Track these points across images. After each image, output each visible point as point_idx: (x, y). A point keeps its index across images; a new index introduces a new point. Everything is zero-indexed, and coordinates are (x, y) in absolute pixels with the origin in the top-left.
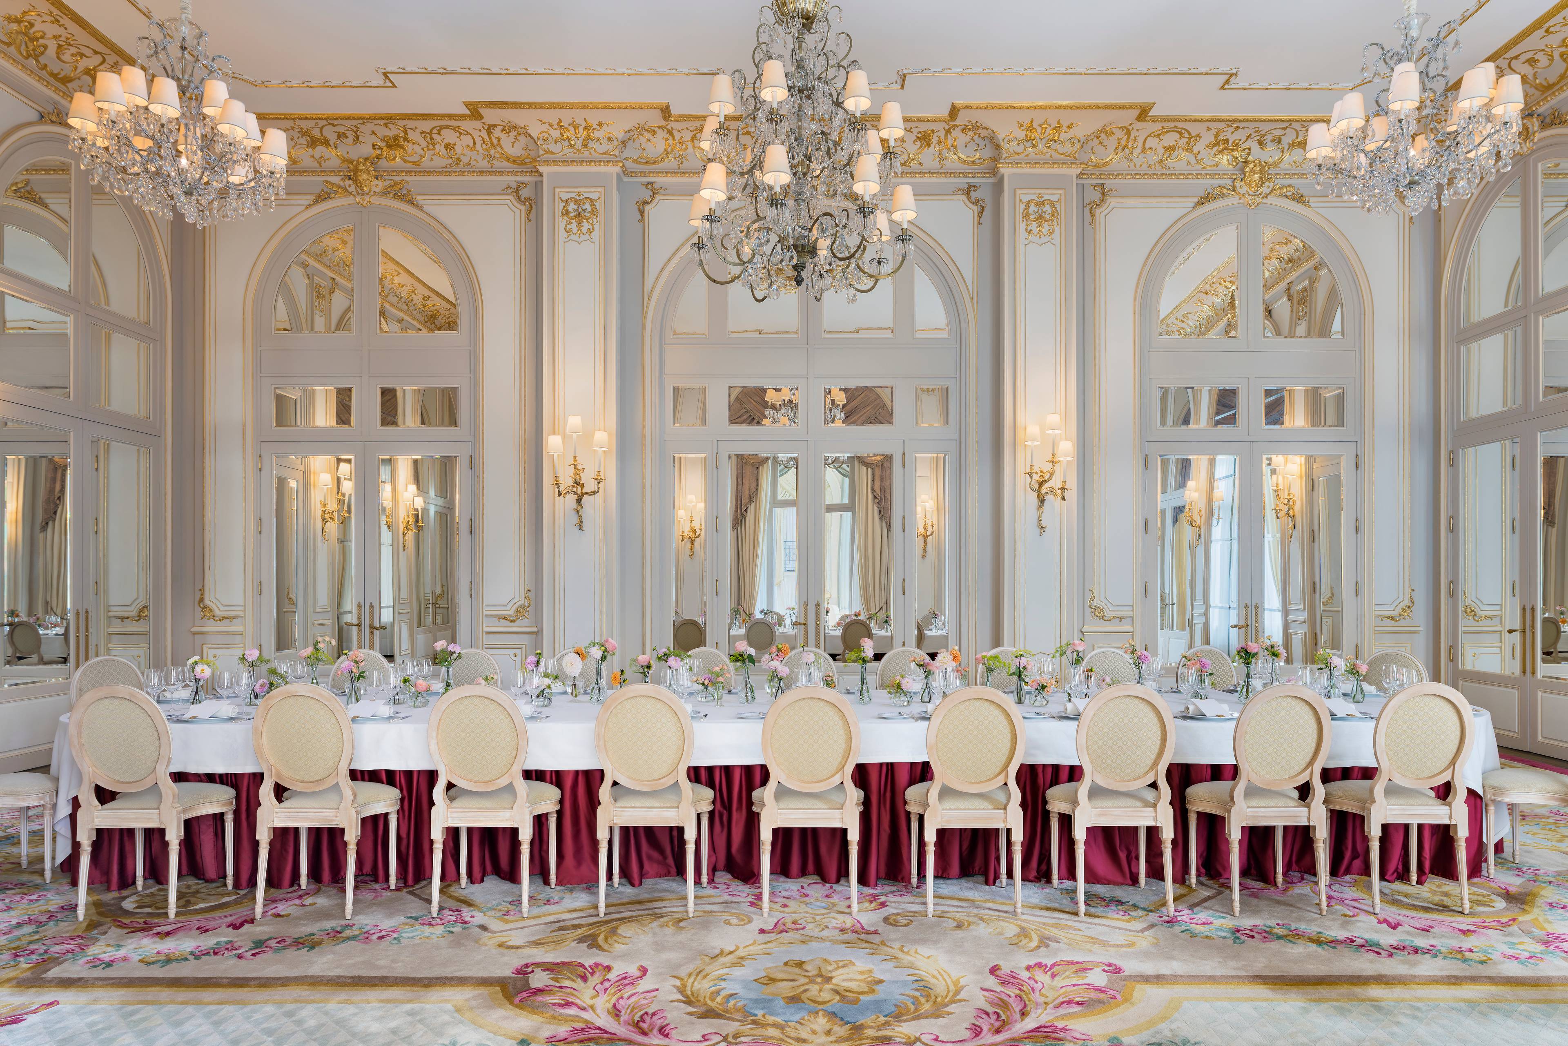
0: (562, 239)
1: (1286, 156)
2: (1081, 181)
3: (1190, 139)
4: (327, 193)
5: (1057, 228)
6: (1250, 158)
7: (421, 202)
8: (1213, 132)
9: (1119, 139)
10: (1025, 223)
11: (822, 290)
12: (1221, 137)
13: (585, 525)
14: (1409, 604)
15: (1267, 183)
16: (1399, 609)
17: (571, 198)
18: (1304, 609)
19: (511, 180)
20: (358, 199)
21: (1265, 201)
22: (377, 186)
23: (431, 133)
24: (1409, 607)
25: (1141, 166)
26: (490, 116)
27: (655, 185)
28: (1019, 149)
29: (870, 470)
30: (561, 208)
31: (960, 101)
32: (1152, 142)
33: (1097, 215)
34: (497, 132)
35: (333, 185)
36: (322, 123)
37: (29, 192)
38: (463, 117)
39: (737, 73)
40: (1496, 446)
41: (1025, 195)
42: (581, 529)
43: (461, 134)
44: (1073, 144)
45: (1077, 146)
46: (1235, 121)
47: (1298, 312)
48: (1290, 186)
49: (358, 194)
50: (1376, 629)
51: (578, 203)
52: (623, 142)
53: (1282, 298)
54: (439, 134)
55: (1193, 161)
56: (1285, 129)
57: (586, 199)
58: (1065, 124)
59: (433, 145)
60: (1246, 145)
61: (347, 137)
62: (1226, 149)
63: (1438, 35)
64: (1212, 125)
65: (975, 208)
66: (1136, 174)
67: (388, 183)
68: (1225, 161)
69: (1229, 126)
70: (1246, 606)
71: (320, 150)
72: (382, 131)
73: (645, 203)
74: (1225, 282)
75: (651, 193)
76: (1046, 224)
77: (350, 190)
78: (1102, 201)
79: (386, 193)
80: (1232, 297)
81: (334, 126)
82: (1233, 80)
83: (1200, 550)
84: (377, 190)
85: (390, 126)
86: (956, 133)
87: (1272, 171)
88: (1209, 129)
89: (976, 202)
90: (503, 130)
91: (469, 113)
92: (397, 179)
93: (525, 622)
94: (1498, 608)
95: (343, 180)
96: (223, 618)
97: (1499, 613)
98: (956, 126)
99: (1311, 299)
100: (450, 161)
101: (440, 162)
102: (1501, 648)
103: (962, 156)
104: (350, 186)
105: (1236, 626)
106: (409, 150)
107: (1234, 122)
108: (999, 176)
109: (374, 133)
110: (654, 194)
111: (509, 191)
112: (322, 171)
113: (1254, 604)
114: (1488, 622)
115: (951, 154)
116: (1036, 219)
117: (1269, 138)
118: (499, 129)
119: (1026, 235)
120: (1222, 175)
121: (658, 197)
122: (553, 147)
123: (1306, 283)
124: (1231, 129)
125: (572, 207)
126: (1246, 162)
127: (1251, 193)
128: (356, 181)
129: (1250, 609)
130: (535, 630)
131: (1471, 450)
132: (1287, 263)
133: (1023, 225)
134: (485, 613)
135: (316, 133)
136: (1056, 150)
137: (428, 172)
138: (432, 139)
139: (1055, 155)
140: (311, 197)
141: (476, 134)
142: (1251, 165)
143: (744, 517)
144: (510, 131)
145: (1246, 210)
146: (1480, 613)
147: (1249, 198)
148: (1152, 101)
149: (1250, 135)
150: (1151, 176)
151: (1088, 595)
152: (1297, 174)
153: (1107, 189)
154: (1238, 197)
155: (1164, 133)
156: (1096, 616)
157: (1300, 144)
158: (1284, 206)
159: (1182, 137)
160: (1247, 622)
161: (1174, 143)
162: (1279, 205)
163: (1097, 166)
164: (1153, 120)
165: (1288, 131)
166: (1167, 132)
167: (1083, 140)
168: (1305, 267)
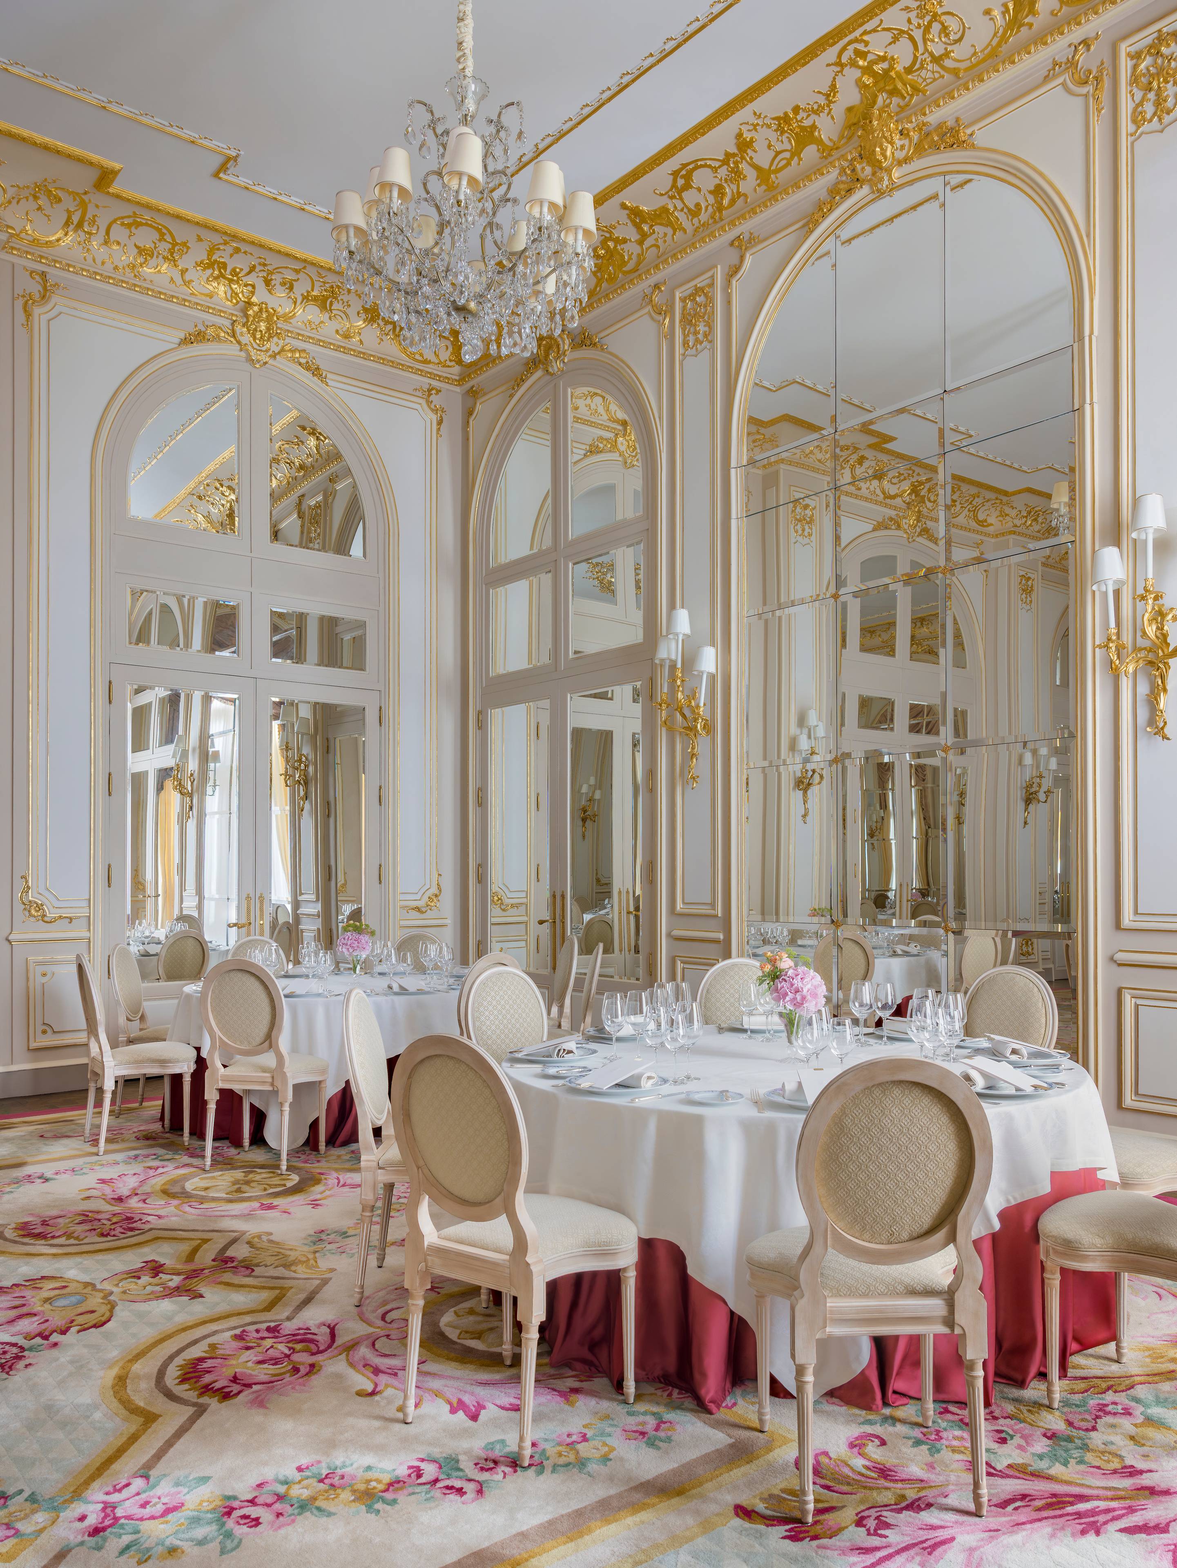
1: (299, 311)
3: (174, 245)
6: (254, 299)
8: (206, 246)
9: (69, 212)
12: (216, 257)
14: (437, 892)
15: (275, 339)
16: (425, 898)
18: (318, 900)
21: (271, 362)
24: (436, 896)
25: (103, 263)
32: (118, 233)
33: (36, 317)
40: (522, 707)
46: (235, 237)
47: (309, 532)
48: (304, 351)
50: (402, 922)
53: (290, 514)
55: (178, 279)
56: (297, 271)
60: (249, 280)
62: (222, 275)
64: (207, 235)
66: (96, 273)
68: (222, 294)
69: (225, 243)
70: (249, 897)
74: (222, 486)
78: (43, 297)
80: (231, 509)
82: (232, 169)
83: (191, 825)
87: (282, 324)
88: (200, 239)
94: (524, 895)
97: (524, 900)
99: (325, 520)
102: (527, 941)
105: (235, 925)
107: (232, 238)
113: (258, 895)
114: (515, 911)
117: (277, 278)
120: (218, 313)
123: (320, 498)
124: (229, 249)
126: (249, 304)
127: (255, 346)
129: (252, 902)
131: (498, 711)
132: (299, 471)
142: (256, 308)
145: (248, 367)
146: (507, 901)
147: (253, 353)
148: (117, 166)
149: (254, 267)
150: (118, 283)
151: (19, 885)
152: (313, 338)
153: (51, 281)
154: (238, 347)
155: (138, 225)
156: (31, 915)
157: (315, 299)
158: (298, 376)
159: (162, 239)
160: (249, 918)
161: (153, 246)
162: (291, 372)
163: (35, 241)
164: (118, 197)
165: (302, 276)
166: (141, 224)
167: (11, 192)
168: (319, 477)
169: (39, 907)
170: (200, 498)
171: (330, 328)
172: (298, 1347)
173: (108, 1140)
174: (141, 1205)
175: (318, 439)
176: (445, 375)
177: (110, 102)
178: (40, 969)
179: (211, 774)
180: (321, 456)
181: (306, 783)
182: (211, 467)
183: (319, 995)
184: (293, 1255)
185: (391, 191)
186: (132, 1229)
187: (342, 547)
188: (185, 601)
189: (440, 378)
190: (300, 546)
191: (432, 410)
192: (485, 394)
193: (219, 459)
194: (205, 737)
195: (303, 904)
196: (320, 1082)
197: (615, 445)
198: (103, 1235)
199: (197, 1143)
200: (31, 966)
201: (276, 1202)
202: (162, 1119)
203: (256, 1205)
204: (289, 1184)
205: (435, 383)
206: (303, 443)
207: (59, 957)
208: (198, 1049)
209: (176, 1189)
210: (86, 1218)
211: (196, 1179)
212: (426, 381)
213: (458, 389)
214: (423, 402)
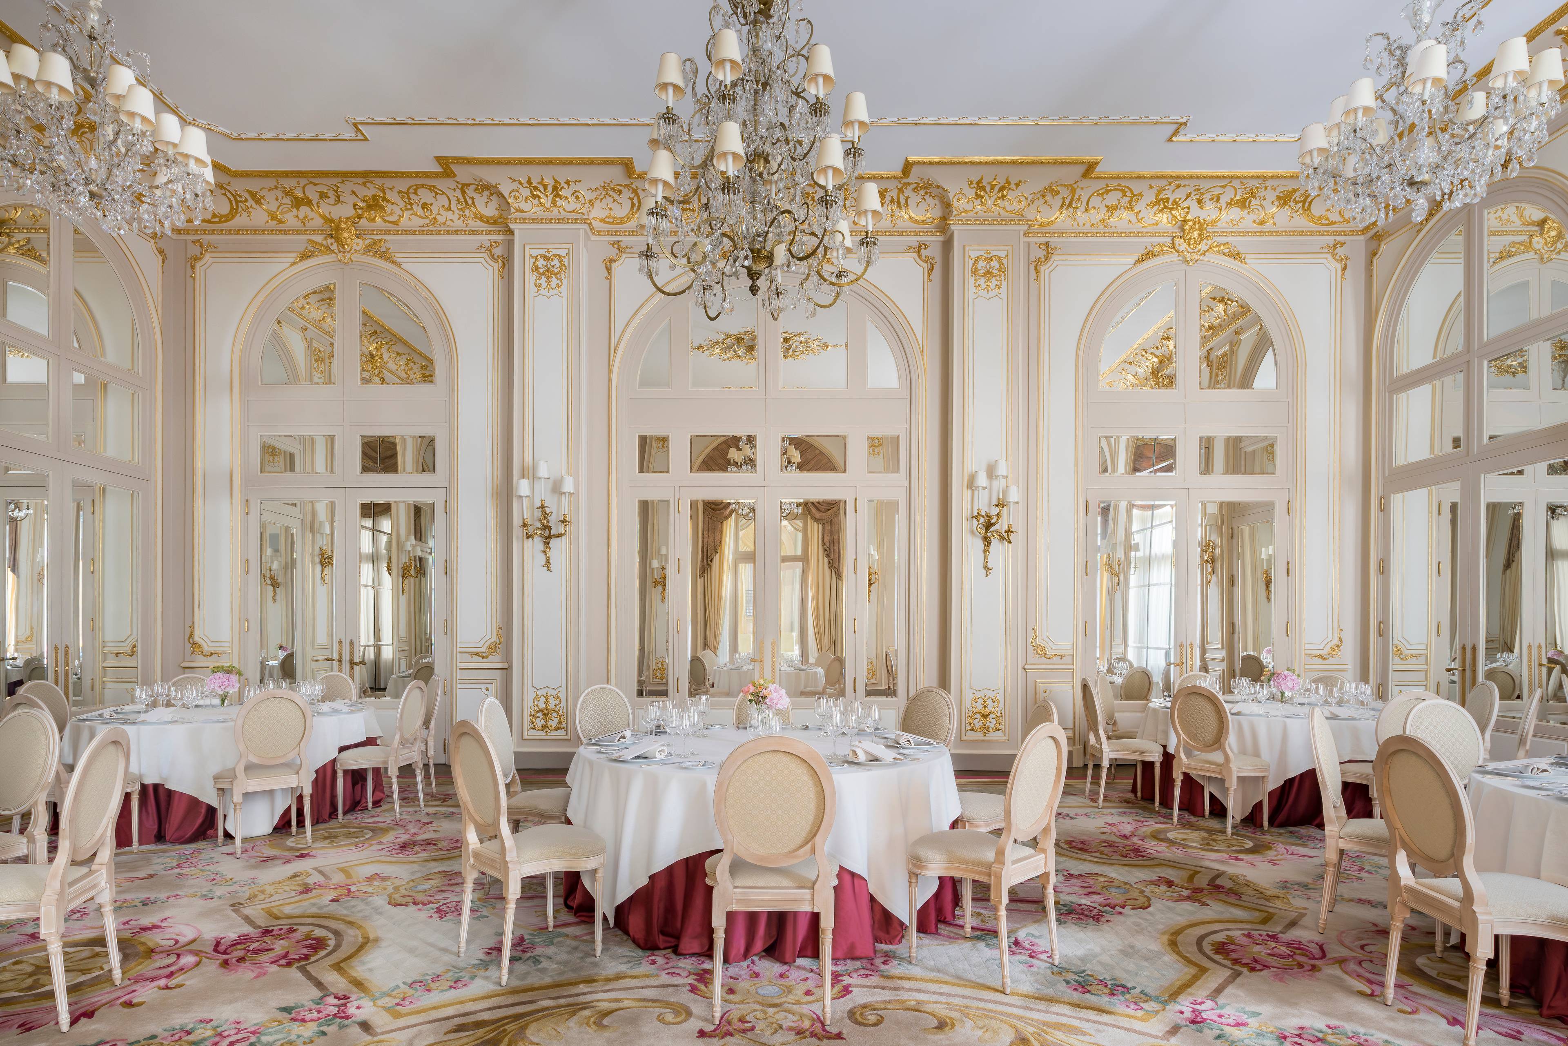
0: (532, 294)
1: (1224, 215)
2: (1028, 240)
3: (1132, 197)
4: (310, 251)
5: (1004, 284)
6: (1189, 217)
7: (399, 260)
8: (1155, 190)
9: (1064, 198)
10: (973, 278)
11: (779, 310)
12: (1162, 196)
13: (552, 567)
14: (1338, 643)
15: (1205, 241)
16: (1328, 648)
17: (541, 255)
18: (1223, 648)
19: (485, 239)
20: (340, 256)
21: (1202, 258)
22: (358, 244)
23: (408, 193)
24: (1338, 646)
25: (1084, 224)
26: (463, 174)
27: (621, 244)
28: (969, 207)
29: (820, 526)
30: (531, 264)
31: (913, 158)
32: (1095, 201)
33: (1042, 272)
34: (470, 192)
35: (316, 243)
36: (303, 181)
37: (29, 250)
38: (436, 175)
39: (688, 62)
40: (1425, 491)
41: (975, 252)
42: (549, 570)
43: (437, 193)
44: (1021, 202)
45: (1024, 204)
46: (1178, 178)
47: (1217, 376)
48: (1227, 243)
49: (340, 252)
50: (1307, 667)
51: (547, 259)
52: (590, 201)
54: (416, 193)
55: (1134, 220)
56: (1224, 187)
57: (555, 255)
58: (1013, 181)
59: (411, 204)
60: (1185, 204)
61: (329, 197)
62: (1165, 207)
63: (1455, 17)
64: (1156, 183)
65: (925, 265)
66: (1079, 233)
67: (367, 242)
68: (1165, 220)
69: (1170, 184)
70: (1182, 645)
71: (304, 210)
72: (364, 192)
73: (612, 261)
75: (618, 252)
76: (993, 279)
77: (332, 248)
78: (1047, 258)
79: (367, 250)
81: (315, 185)
82: (1182, 131)
83: (1119, 596)
84: (358, 248)
85: (368, 185)
86: (908, 192)
87: (1210, 229)
88: (1151, 187)
89: (926, 260)
90: (475, 190)
91: (442, 170)
92: (378, 237)
93: (497, 658)
94: (1425, 647)
95: (326, 239)
96: (212, 654)
97: (1425, 652)
98: (908, 184)
99: (1231, 364)
100: (427, 221)
101: (417, 222)
102: (1426, 686)
103: (913, 215)
104: (332, 244)
106: (388, 210)
107: (1175, 179)
108: (949, 234)
109: (353, 193)
110: (620, 252)
111: (483, 249)
112: (306, 231)
113: (1189, 643)
114: (1414, 660)
115: (903, 213)
116: (985, 274)
117: (1207, 196)
118: (472, 187)
119: (975, 290)
120: (1163, 234)
121: (624, 255)
122: (523, 206)
123: (1226, 348)
124: (1172, 187)
125: (541, 263)
126: (1185, 221)
127: (1190, 250)
128: (338, 240)
129: (1185, 648)
130: (506, 665)
131: (1402, 495)
132: (1208, 330)
133: (972, 281)
134: (459, 649)
135: (299, 193)
136: (1004, 208)
137: (406, 232)
138: (409, 199)
139: (1003, 212)
140: (295, 255)
141: (450, 193)
142: (1191, 223)
143: (710, 566)
144: (483, 191)
145: (1184, 267)
146: (1406, 652)
147: (1187, 255)
148: (1099, 158)
149: (1190, 193)
150: (1094, 235)
151: (1031, 634)
152: (1234, 232)
153: (1051, 246)
154: (1177, 254)
155: (1108, 192)
156: (1038, 653)
157: (1237, 202)
158: (1223, 263)
159: (1124, 195)
160: (1182, 660)
161: (1117, 202)
162: (1216, 261)
163: (1042, 225)
164: (1098, 178)
165: (1228, 189)
166: (1111, 190)
167: (1030, 198)
168: (1227, 332)
169: (1043, 649)
170: (1130, 363)
171: (1247, 219)
172: (1298, 952)
173: (1104, 801)
174: (1141, 842)
175: (1226, 303)
176: (1349, 229)
177: (1100, 118)
178: (1043, 688)
179: (1133, 560)
180: (1228, 316)
181: (1213, 561)
182: (1140, 341)
183: (1260, 715)
184: (1269, 893)
185: (1356, 114)
186: (1142, 856)
187: (1246, 382)
188: (1112, 440)
189: (1345, 233)
190: (1209, 387)
191: (1337, 260)
192: (1390, 235)
193: (1146, 335)
194: (1128, 534)
195: (1209, 651)
196: (1263, 777)
197: (1529, 246)
198: (1123, 856)
199: (1165, 811)
200: (1038, 685)
201: (1241, 856)
202: (1134, 790)
203: (1226, 856)
204: (1247, 847)
205: (1340, 238)
206: (1212, 309)
207: (1054, 681)
208: (1165, 747)
209: (1162, 836)
210: (1108, 844)
211: (1174, 833)
212: (1330, 240)
213: (1362, 238)
214: (1329, 256)
